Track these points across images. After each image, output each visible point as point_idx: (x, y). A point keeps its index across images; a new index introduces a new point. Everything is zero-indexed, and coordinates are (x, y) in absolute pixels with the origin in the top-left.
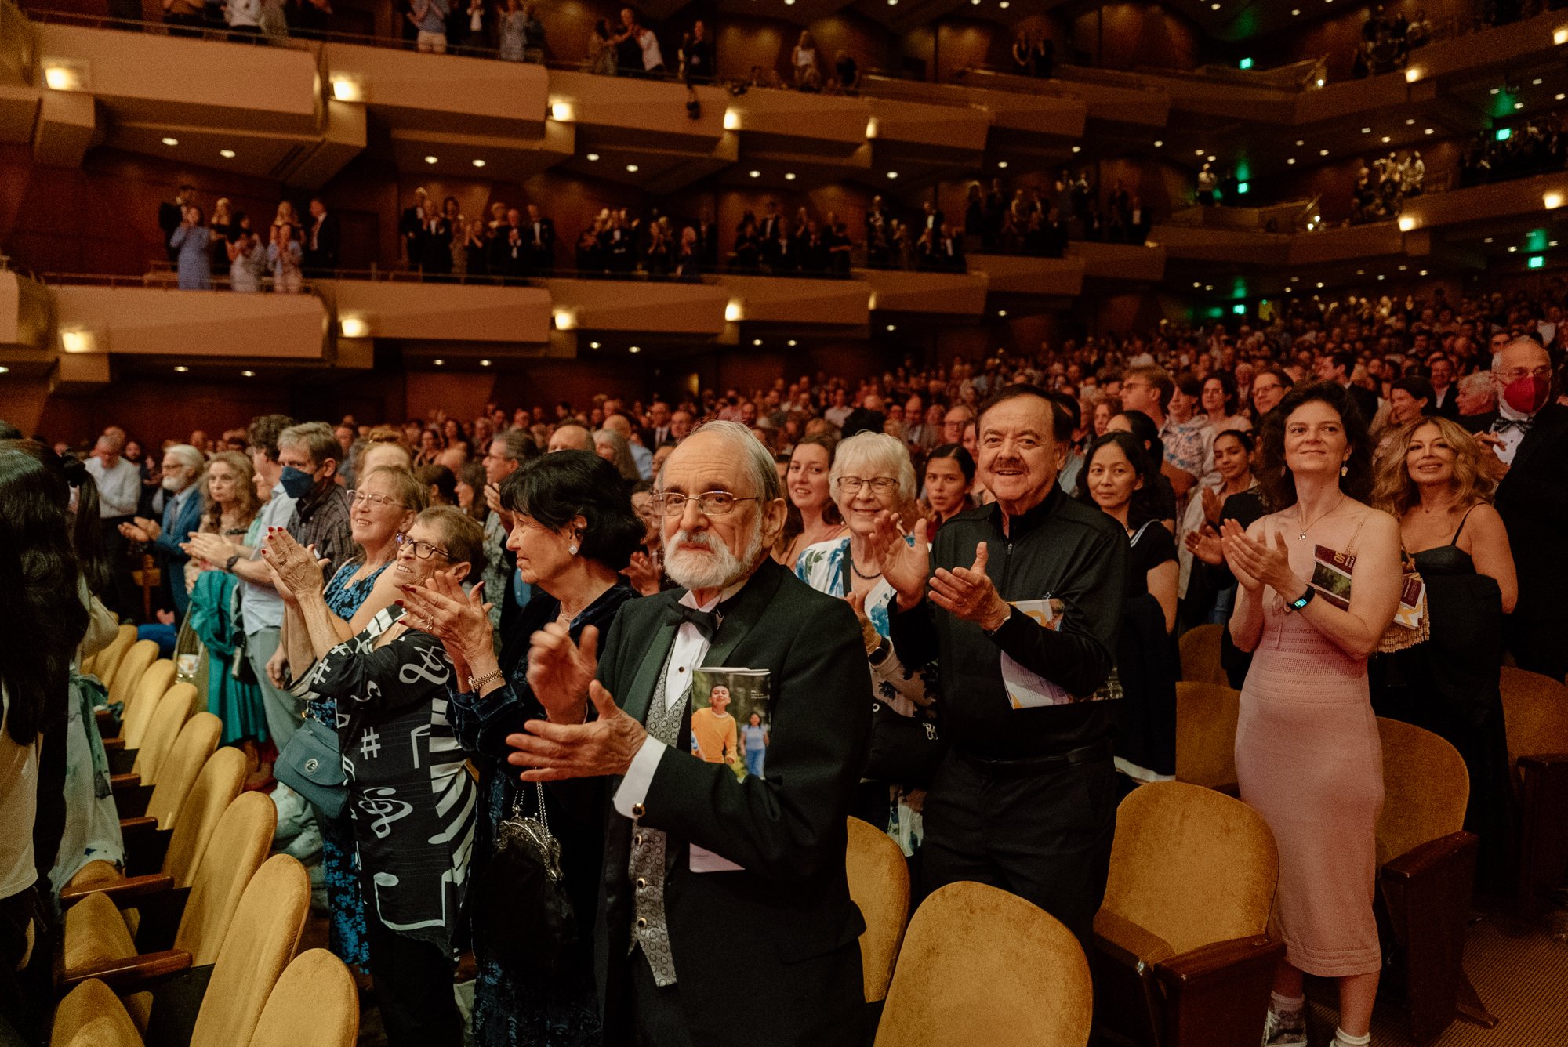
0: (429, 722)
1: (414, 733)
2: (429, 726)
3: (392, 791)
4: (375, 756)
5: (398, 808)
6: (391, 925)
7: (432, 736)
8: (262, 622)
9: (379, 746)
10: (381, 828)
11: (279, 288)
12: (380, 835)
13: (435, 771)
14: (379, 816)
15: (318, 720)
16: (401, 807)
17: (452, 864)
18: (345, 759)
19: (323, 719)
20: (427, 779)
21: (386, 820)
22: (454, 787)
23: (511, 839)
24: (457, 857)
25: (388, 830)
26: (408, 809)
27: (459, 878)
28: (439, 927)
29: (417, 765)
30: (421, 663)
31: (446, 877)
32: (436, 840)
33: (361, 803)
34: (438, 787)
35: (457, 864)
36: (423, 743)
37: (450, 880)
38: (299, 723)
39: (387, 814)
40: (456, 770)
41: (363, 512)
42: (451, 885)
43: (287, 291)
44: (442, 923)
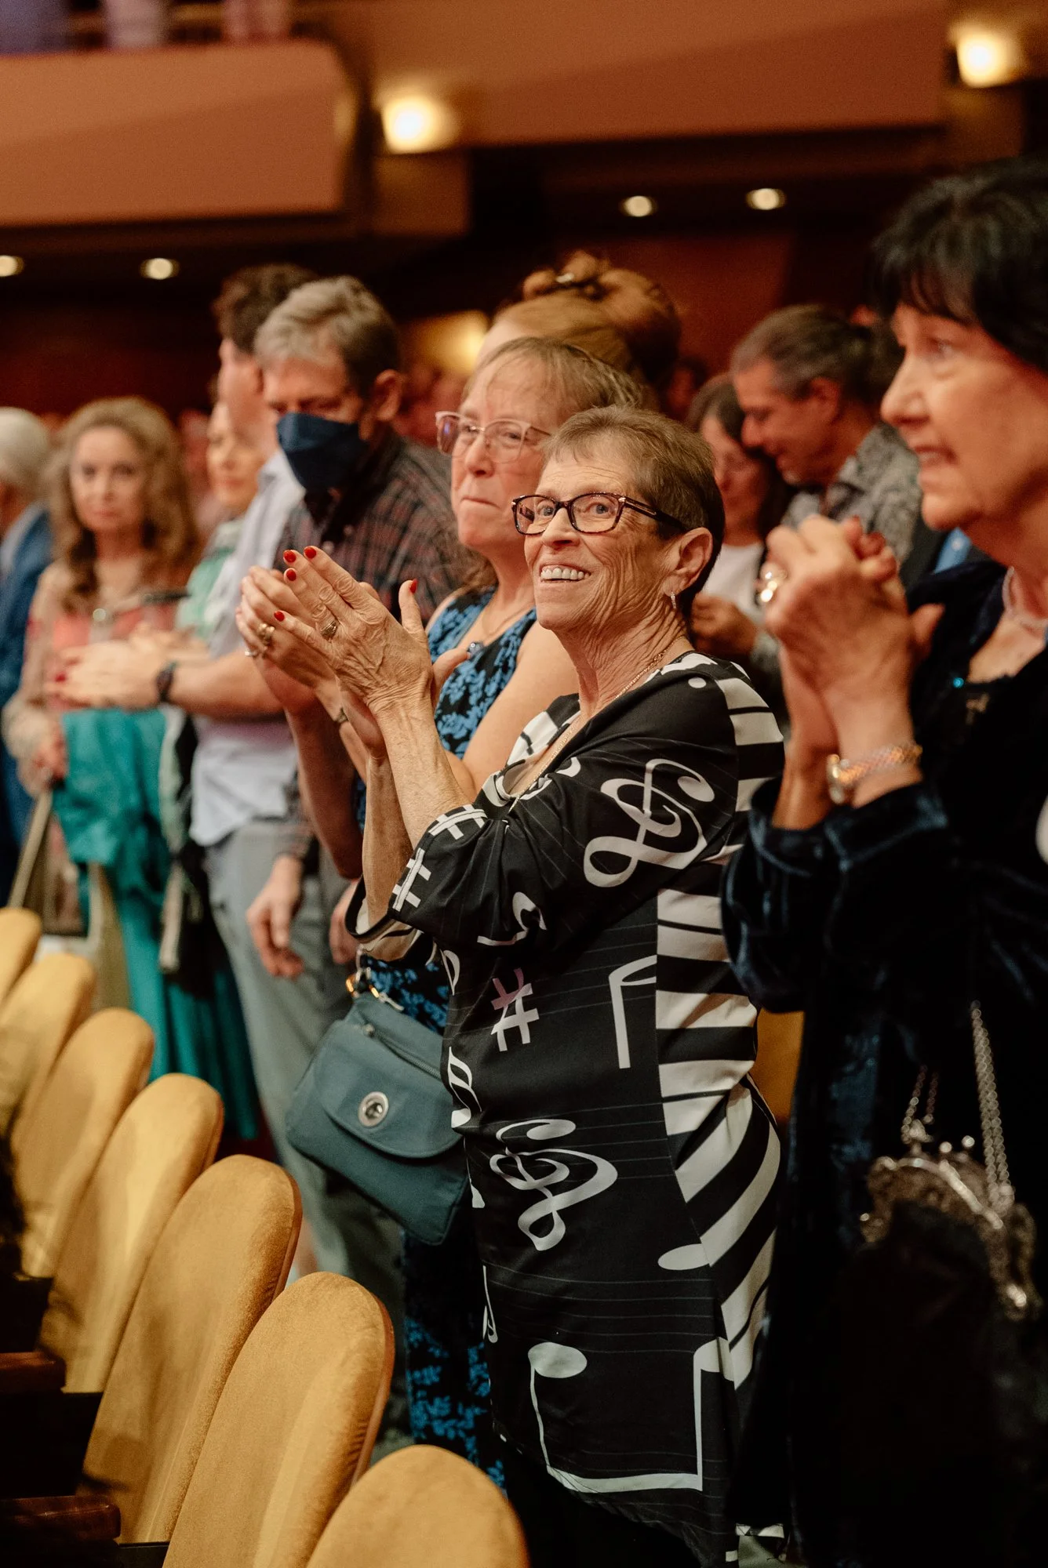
0: (651, 950)
1: (617, 980)
2: (651, 961)
3: (568, 1127)
4: (526, 1039)
5: (582, 1172)
6: (569, 1481)
7: (663, 985)
8: (243, 806)
9: (534, 1015)
10: (543, 1226)
11: (237, 28)
12: (541, 1244)
13: (673, 1077)
14: (535, 1196)
15: (384, 997)
16: (590, 1170)
17: (719, 1331)
18: (453, 1060)
19: (394, 994)
20: (652, 1101)
21: (555, 1204)
22: (722, 1127)
23: (901, 1209)
24: (735, 1310)
25: (559, 1230)
26: (606, 1175)
27: (738, 1367)
28: (689, 1493)
29: (624, 1062)
30: (628, 829)
31: (704, 1359)
32: (678, 1259)
33: (494, 1159)
34: (681, 1120)
35: (732, 1331)
36: (640, 1005)
37: (713, 1368)
38: (342, 1005)
39: (556, 1189)
40: (728, 1084)
41: (480, 473)
42: (716, 1381)
43: (256, 37)
44: (693, 1481)
